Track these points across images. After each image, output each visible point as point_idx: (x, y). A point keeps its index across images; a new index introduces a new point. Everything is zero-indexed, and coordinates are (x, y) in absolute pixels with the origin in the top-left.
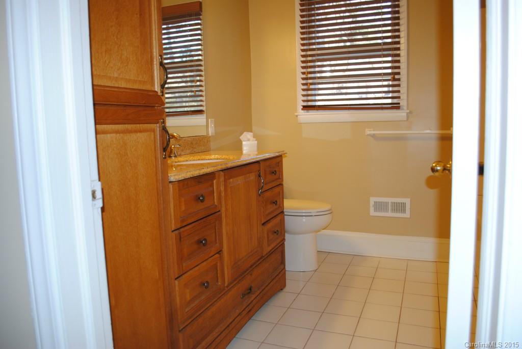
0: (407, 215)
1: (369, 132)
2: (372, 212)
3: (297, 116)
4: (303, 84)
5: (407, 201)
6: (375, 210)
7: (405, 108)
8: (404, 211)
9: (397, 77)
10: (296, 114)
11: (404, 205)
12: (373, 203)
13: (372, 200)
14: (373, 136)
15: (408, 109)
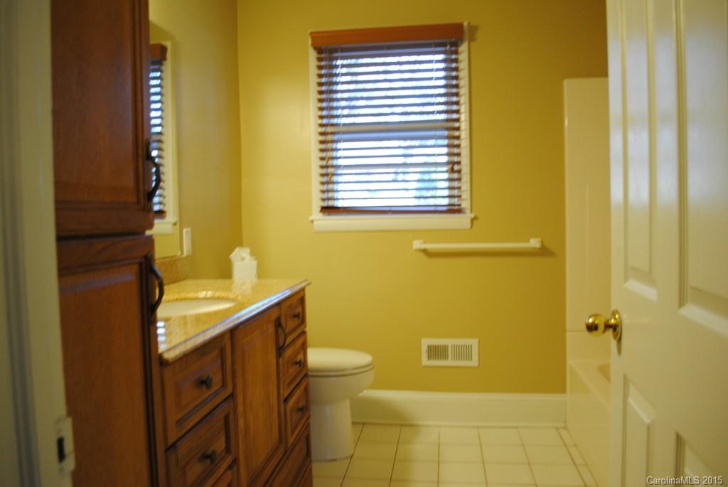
0: (474, 362)
1: (417, 244)
2: (425, 361)
3: (312, 221)
4: (323, 175)
5: (474, 343)
6: (429, 357)
7: (468, 211)
8: (469, 357)
9: (456, 167)
10: (311, 218)
11: (469, 348)
12: (426, 348)
13: (426, 342)
14: (425, 251)
15: (471, 211)
